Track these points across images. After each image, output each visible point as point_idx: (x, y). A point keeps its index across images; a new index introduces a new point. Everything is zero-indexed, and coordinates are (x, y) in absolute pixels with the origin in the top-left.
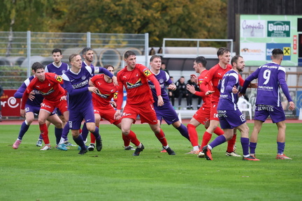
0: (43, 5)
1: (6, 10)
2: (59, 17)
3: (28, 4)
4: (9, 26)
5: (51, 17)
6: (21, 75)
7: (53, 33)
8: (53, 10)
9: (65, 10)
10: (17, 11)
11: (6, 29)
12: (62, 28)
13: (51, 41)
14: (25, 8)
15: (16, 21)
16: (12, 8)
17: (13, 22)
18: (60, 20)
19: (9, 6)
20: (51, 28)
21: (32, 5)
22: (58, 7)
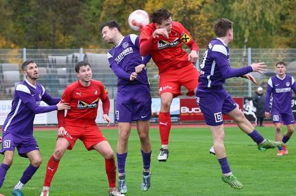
0: (271, 25)
1: (241, 30)
2: (287, 35)
3: (259, 25)
4: (243, 43)
5: (280, 35)
6: (243, 85)
7: (282, 49)
8: (282, 29)
9: (292, 29)
10: (250, 31)
11: (241, 47)
12: (289, 45)
13: (280, 56)
14: (257, 28)
15: (249, 39)
16: (245, 28)
17: (246, 41)
18: (288, 38)
19: (243, 27)
20: (280, 44)
21: (262, 26)
22: (286, 26)
